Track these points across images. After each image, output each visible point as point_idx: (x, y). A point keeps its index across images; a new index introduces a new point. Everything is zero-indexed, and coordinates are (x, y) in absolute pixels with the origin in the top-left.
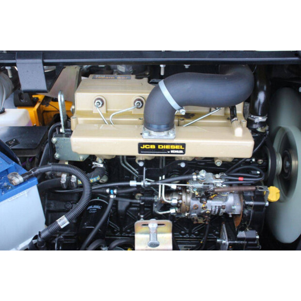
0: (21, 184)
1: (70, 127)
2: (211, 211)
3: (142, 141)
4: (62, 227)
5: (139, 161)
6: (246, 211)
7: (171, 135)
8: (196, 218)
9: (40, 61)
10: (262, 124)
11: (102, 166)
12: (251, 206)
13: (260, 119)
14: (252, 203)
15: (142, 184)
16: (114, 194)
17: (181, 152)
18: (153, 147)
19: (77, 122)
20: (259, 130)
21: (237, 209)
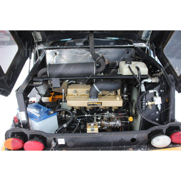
0: (52, 114)
1: (66, 100)
2: (111, 126)
3: (89, 102)
4: (65, 127)
5: (88, 109)
6: (122, 125)
7: (97, 100)
8: (107, 129)
9: (59, 79)
10: (126, 97)
11: (75, 112)
12: (124, 123)
13: (126, 96)
14: (124, 122)
15: (89, 115)
16: (80, 120)
17: (101, 105)
18: (92, 104)
19: (68, 98)
20: (125, 99)
21: (120, 124)
